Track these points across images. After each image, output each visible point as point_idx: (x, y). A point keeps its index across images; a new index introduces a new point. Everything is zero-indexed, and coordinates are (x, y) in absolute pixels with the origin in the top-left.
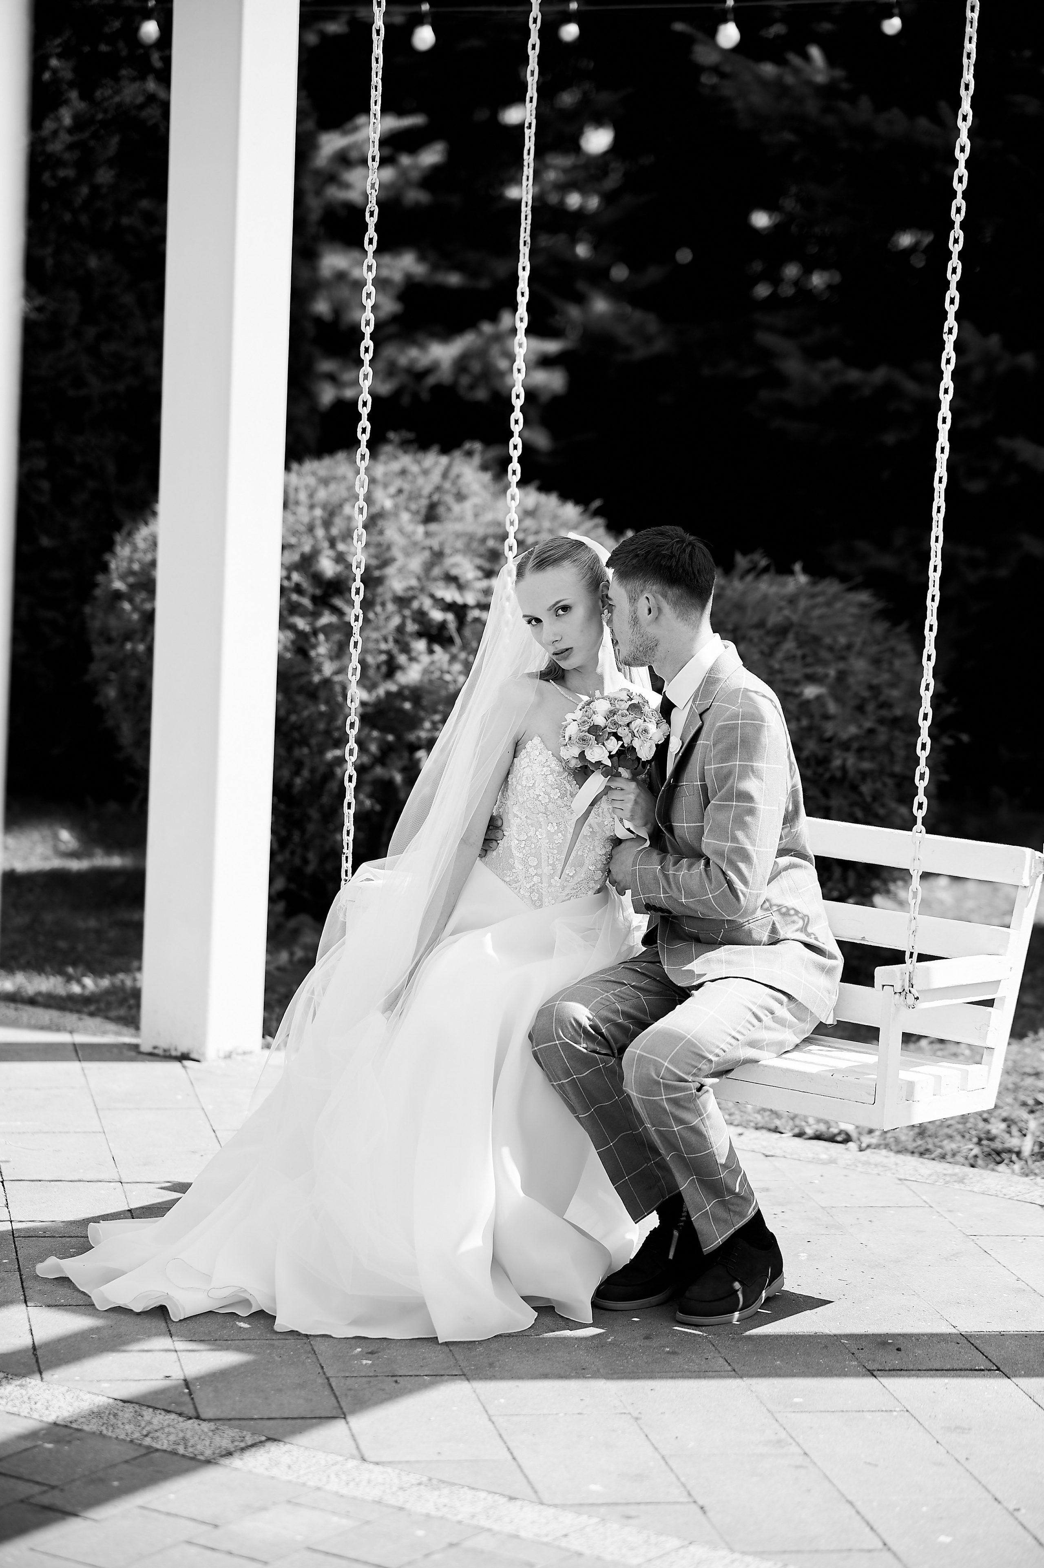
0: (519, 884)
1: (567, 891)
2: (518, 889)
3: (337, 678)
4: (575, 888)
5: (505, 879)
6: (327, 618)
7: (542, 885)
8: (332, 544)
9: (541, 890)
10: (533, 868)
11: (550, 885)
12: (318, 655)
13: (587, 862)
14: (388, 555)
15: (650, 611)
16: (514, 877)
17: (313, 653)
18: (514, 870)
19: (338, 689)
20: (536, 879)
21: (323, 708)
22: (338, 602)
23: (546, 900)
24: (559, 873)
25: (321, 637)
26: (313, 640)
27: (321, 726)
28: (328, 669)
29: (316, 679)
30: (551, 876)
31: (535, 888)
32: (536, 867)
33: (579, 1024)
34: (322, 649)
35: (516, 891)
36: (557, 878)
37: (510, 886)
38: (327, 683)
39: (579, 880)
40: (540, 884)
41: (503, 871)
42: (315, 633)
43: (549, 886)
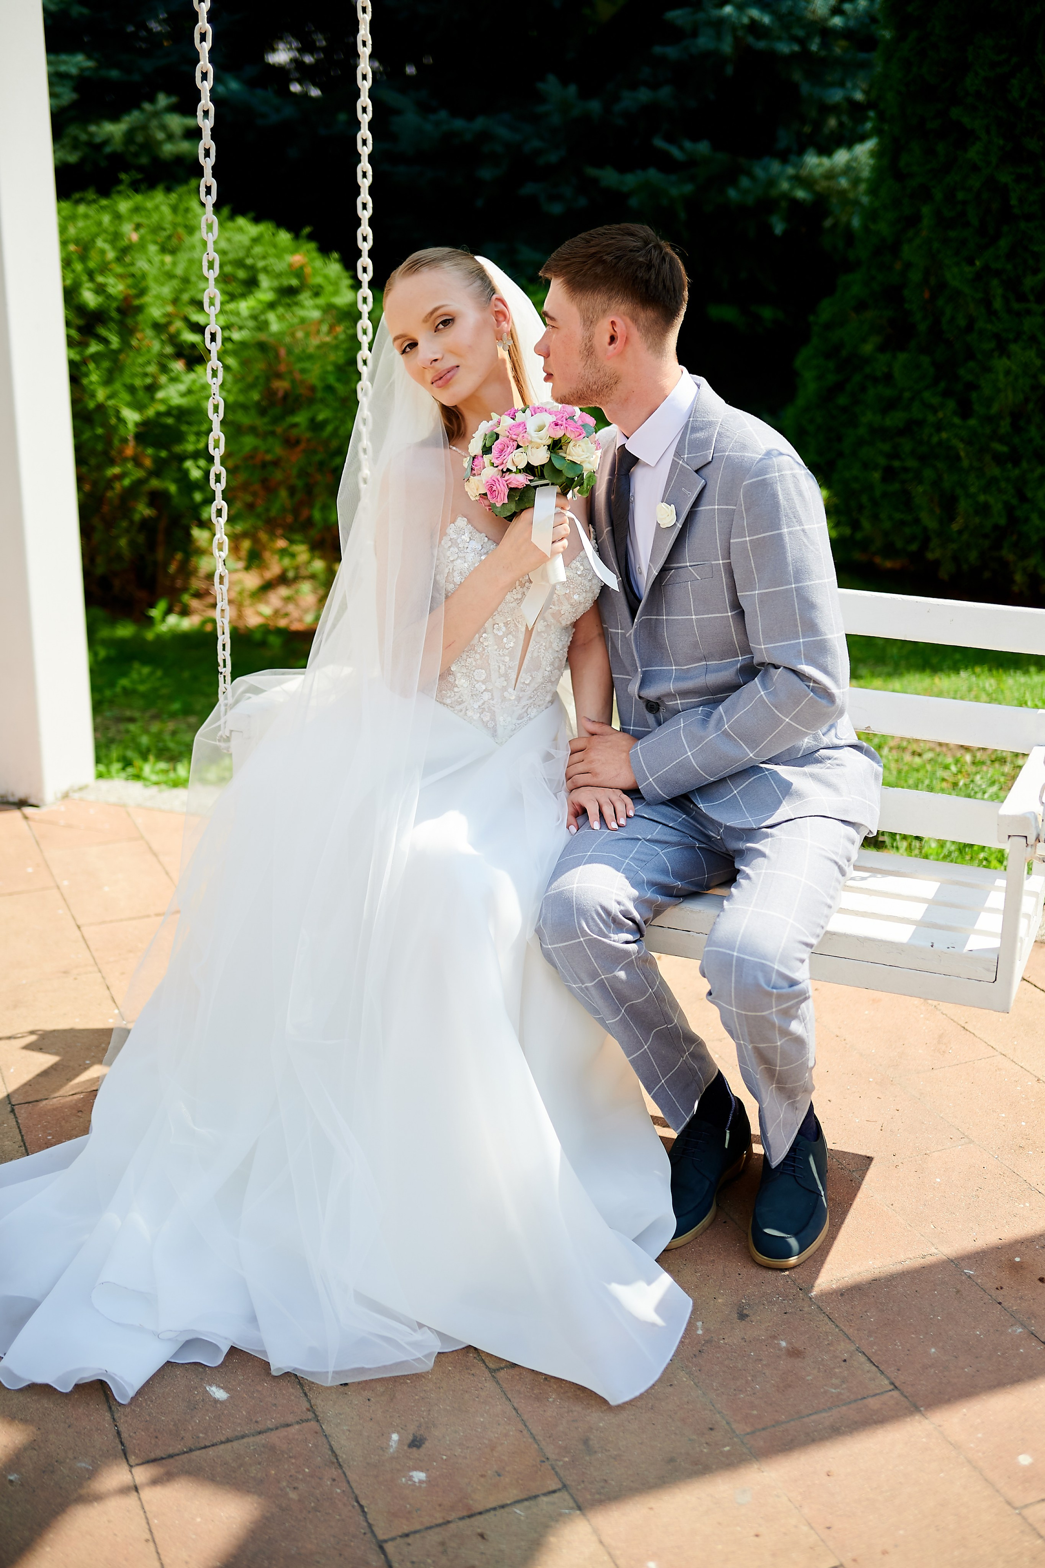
0: (465, 704)
1: (524, 702)
2: (463, 711)
3: (110, 403)
4: (532, 696)
5: (444, 701)
6: (94, 348)
7: (494, 702)
8: (91, 278)
9: (493, 708)
10: (480, 683)
11: (504, 699)
12: (91, 383)
13: (544, 663)
14: (143, 284)
15: (613, 339)
16: (456, 698)
17: (85, 381)
18: (456, 689)
19: (111, 412)
20: (486, 696)
21: (100, 431)
22: (103, 331)
23: (501, 719)
24: (514, 683)
25: (92, 366)
26: (84, 369)
27: (100, 447)
28: (101, 394)
29: (91, 405)
30: (505, 689)
31: (486, 706)
32: (484, 682)
33: (608, 913)
34: (94, 377)
35: (461, 714)
36: (511, 690)
37: (451, 709)
38: (100, 407)
39: (536, 686)
40: (491, 702)
41: (441, 691)
42: (84, 362)
43: (502, 701)
